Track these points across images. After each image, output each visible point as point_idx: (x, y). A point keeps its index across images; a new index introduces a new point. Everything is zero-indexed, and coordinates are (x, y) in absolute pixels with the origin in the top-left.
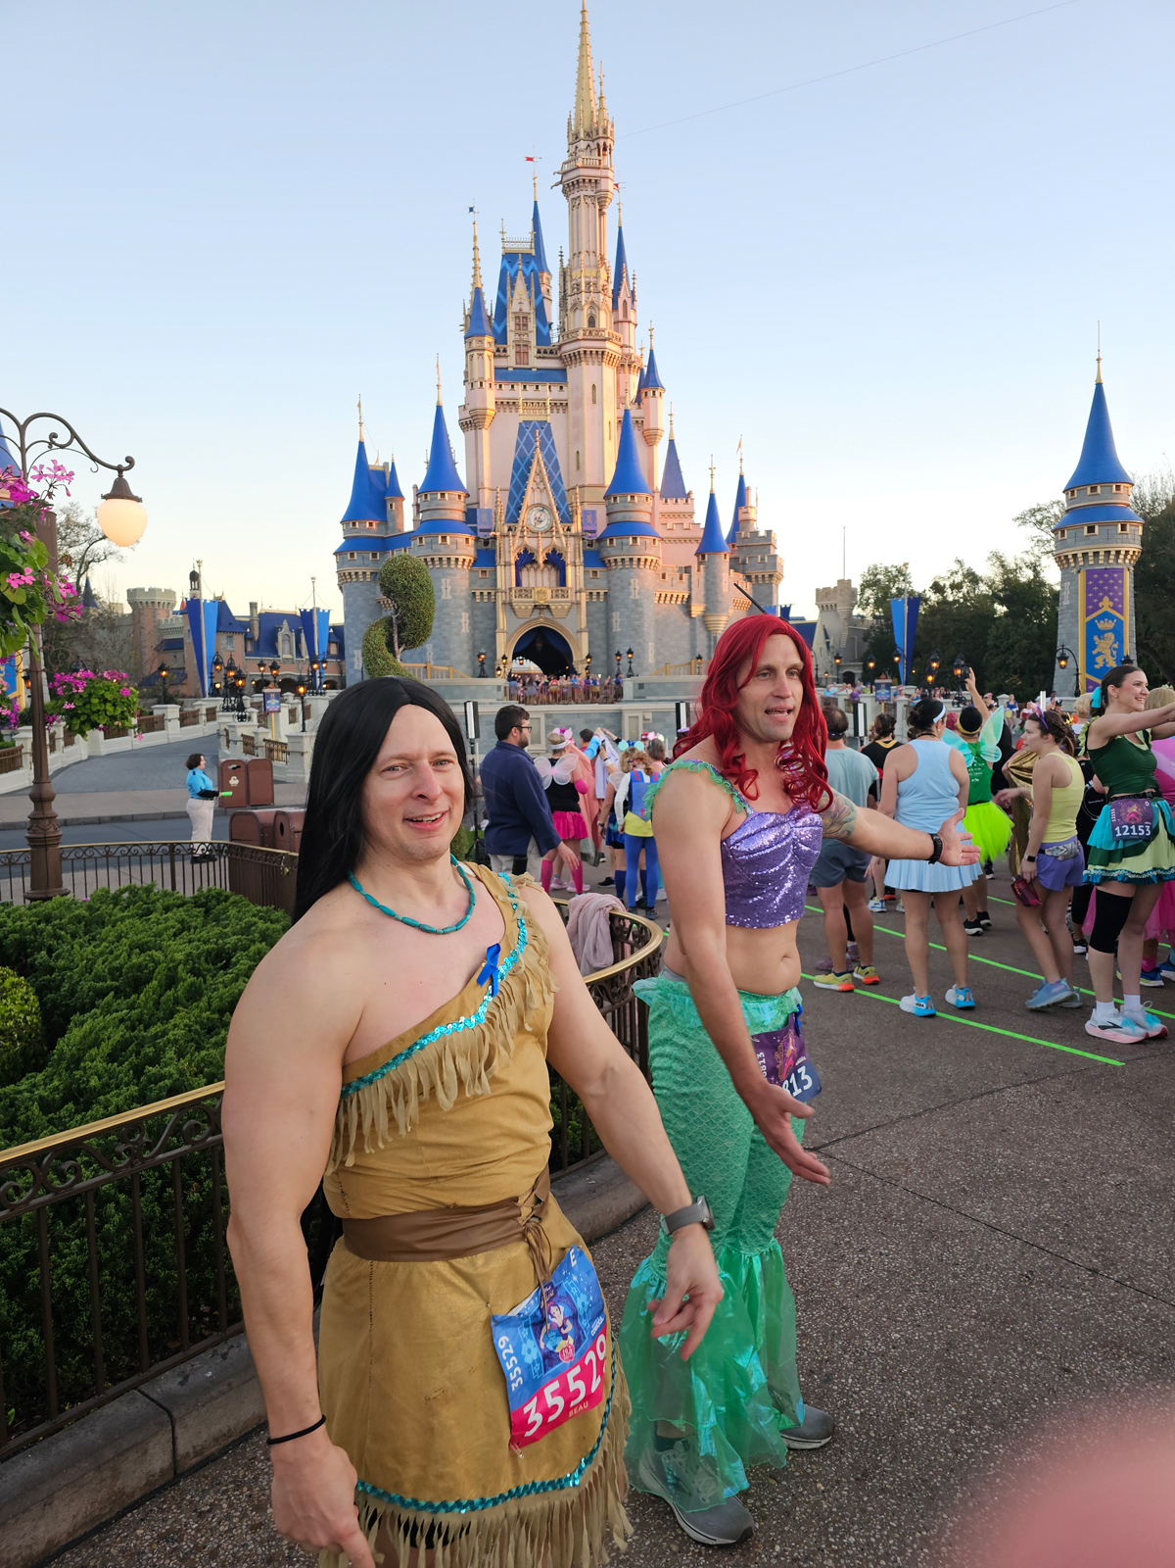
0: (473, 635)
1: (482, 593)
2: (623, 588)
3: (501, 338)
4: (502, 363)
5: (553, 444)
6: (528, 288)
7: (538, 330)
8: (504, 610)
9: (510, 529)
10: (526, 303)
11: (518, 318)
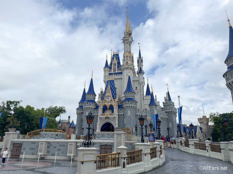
2: (126, 113)
3: (111, 68)
4: (111, 73)
5: (114, 84)
6: (116, 59)
7: (118, 66)
8: (99, 119)
9: (102, 101)
10: (116, 62)
11: (114, 64)
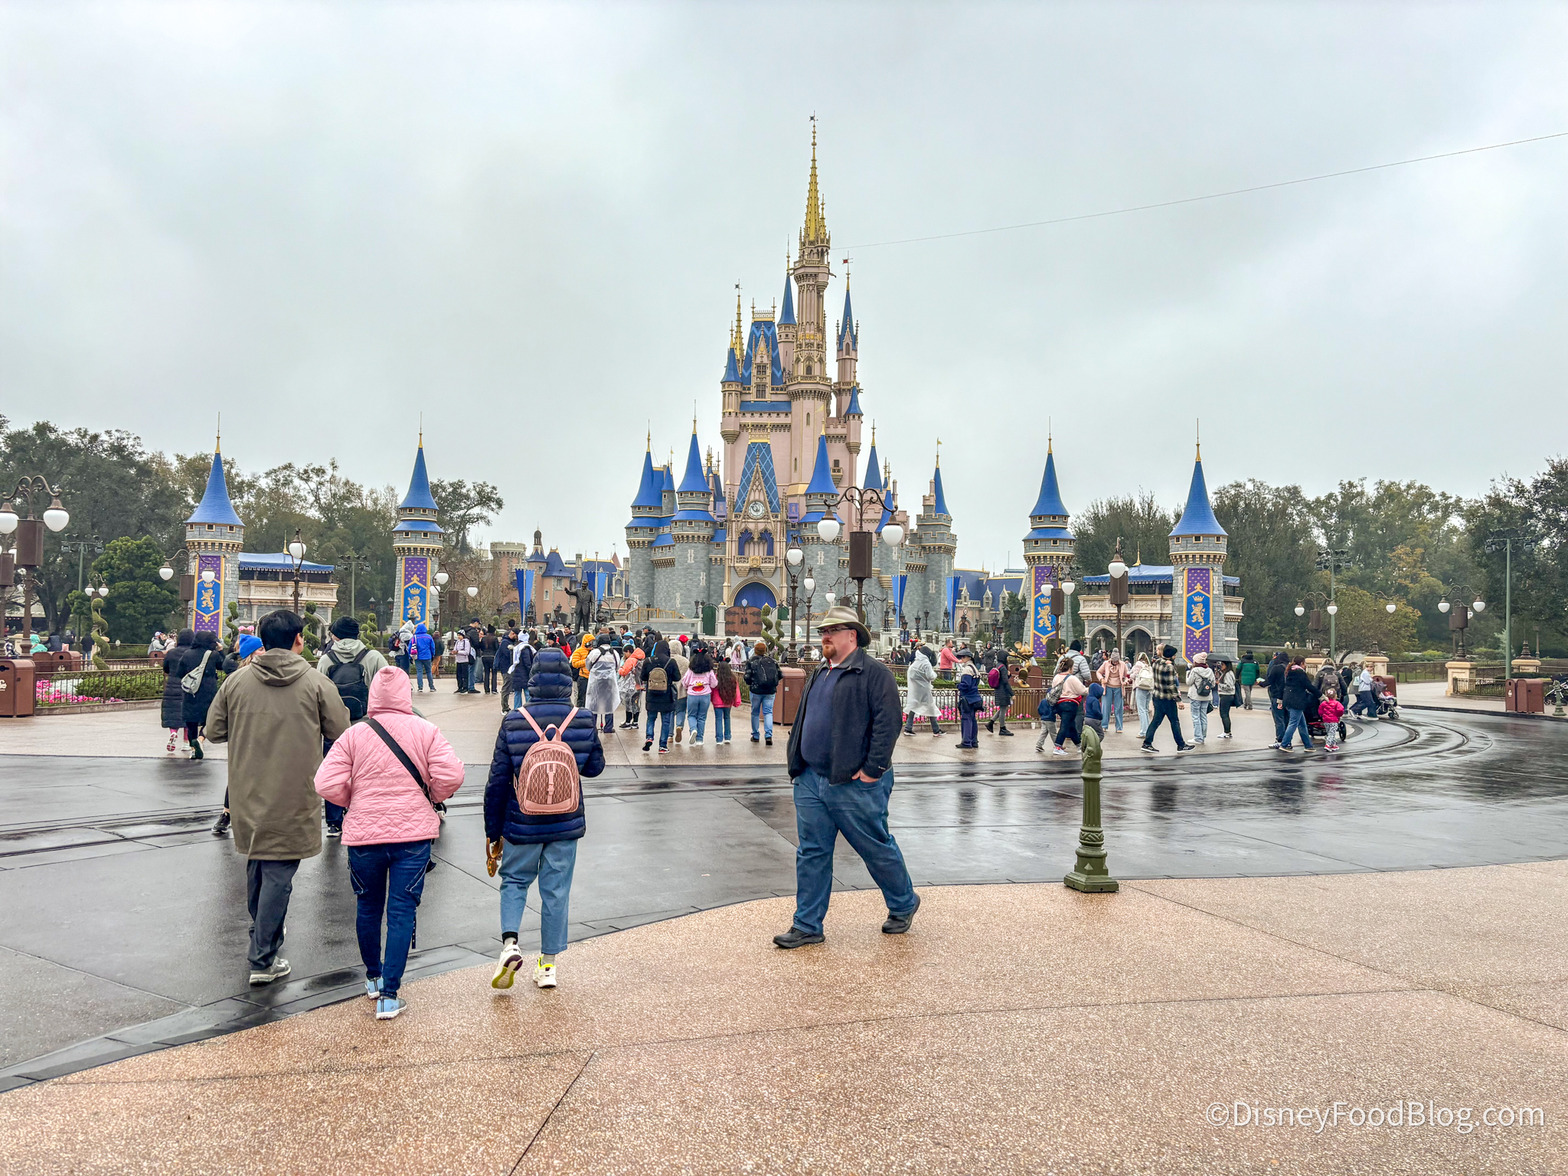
0: (709, 587)
1: (716, 559)
2: (813, 557)
3: (745, 382)
4: (747, 398)
5: (770, 458)
6: (767, 346)
7: (773, 374)
8: (730, 571)
9: (736, 516)
10: (765, 357)
11: (758, 366)
